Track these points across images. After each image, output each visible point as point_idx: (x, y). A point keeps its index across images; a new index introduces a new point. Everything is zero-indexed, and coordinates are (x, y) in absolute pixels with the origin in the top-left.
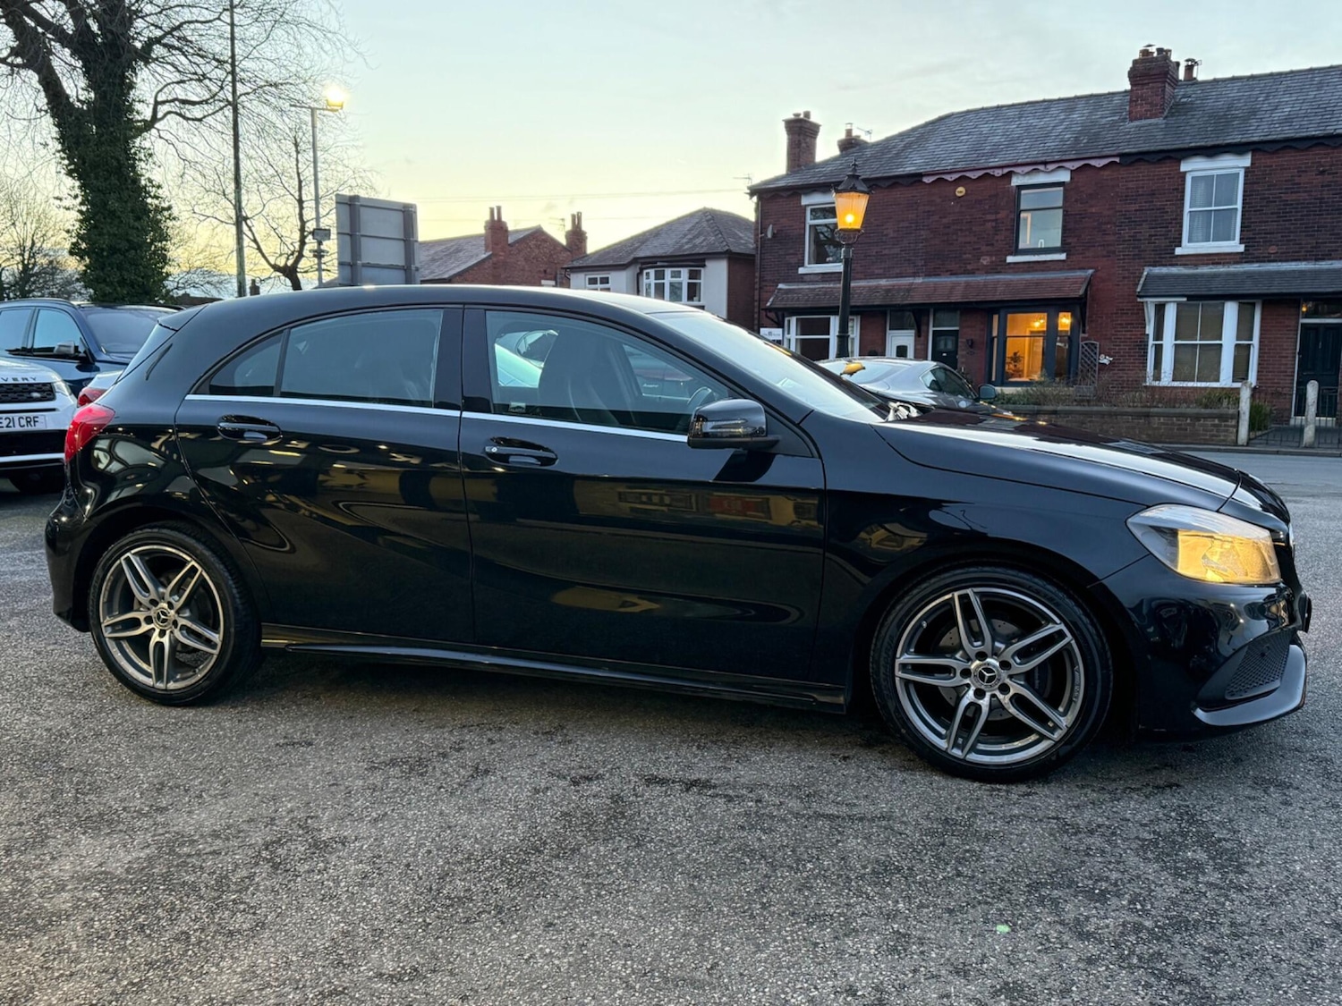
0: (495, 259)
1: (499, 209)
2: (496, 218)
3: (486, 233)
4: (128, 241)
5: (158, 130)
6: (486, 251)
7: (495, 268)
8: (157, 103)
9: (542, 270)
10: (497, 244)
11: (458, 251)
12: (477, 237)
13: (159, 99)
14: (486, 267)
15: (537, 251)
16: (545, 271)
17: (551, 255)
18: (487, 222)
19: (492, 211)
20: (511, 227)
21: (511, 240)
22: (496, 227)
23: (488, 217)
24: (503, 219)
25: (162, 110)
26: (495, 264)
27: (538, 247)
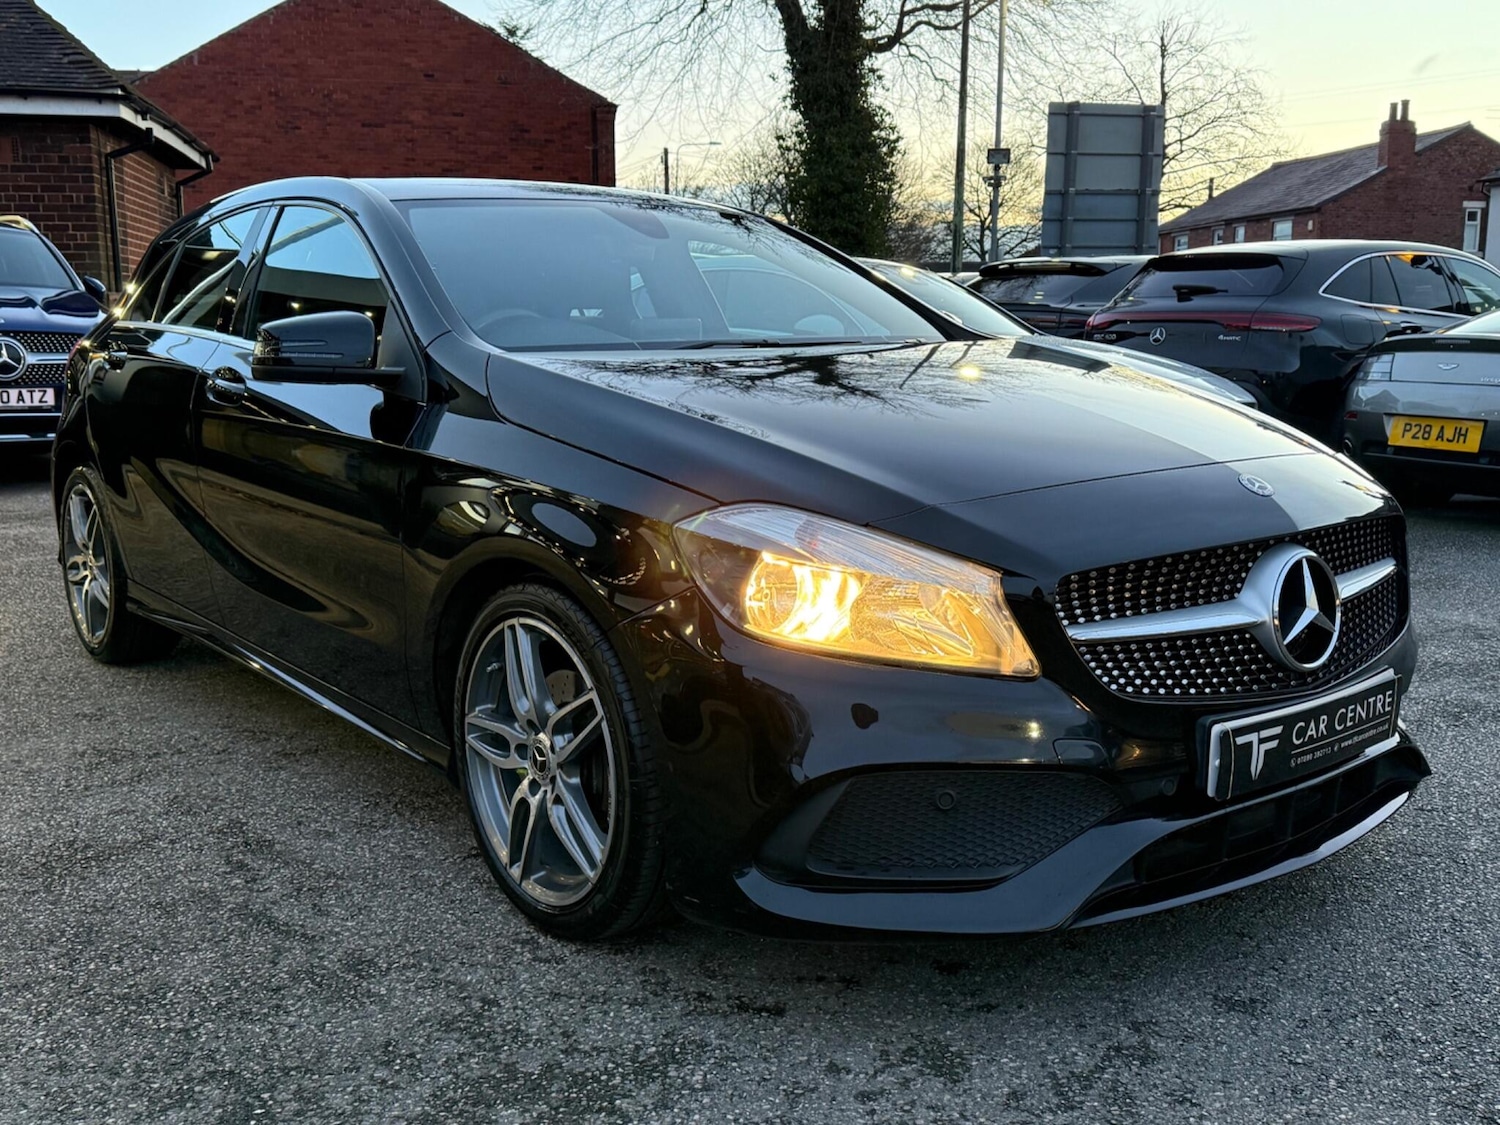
0: (1390, 176)
1: (1405, 104)
2: (1399, 117)
3: (1381, 141)
4: (844, 183)
5: (908, 47)
6: (1379, 165)
7: (1389, 188)
8: (903, 14)
9: (1465, 186)
10: (1396, 154)
11: (1345, 167)
12: (1370, 147)
13: (906, 9)
14: (1376, 187)
15: (1460, 160)
16: (1471, 189)
17: (1483, 164)
18: (1384, 125)
19: (1394, 107)
20: (1421, 129)
21: (1418, 147)
22: (1398, 129)
23: (1386, 117)
24: (1411, 117)
25: (909, 22)
26: (1389, 182)
27: (1463, 153)
